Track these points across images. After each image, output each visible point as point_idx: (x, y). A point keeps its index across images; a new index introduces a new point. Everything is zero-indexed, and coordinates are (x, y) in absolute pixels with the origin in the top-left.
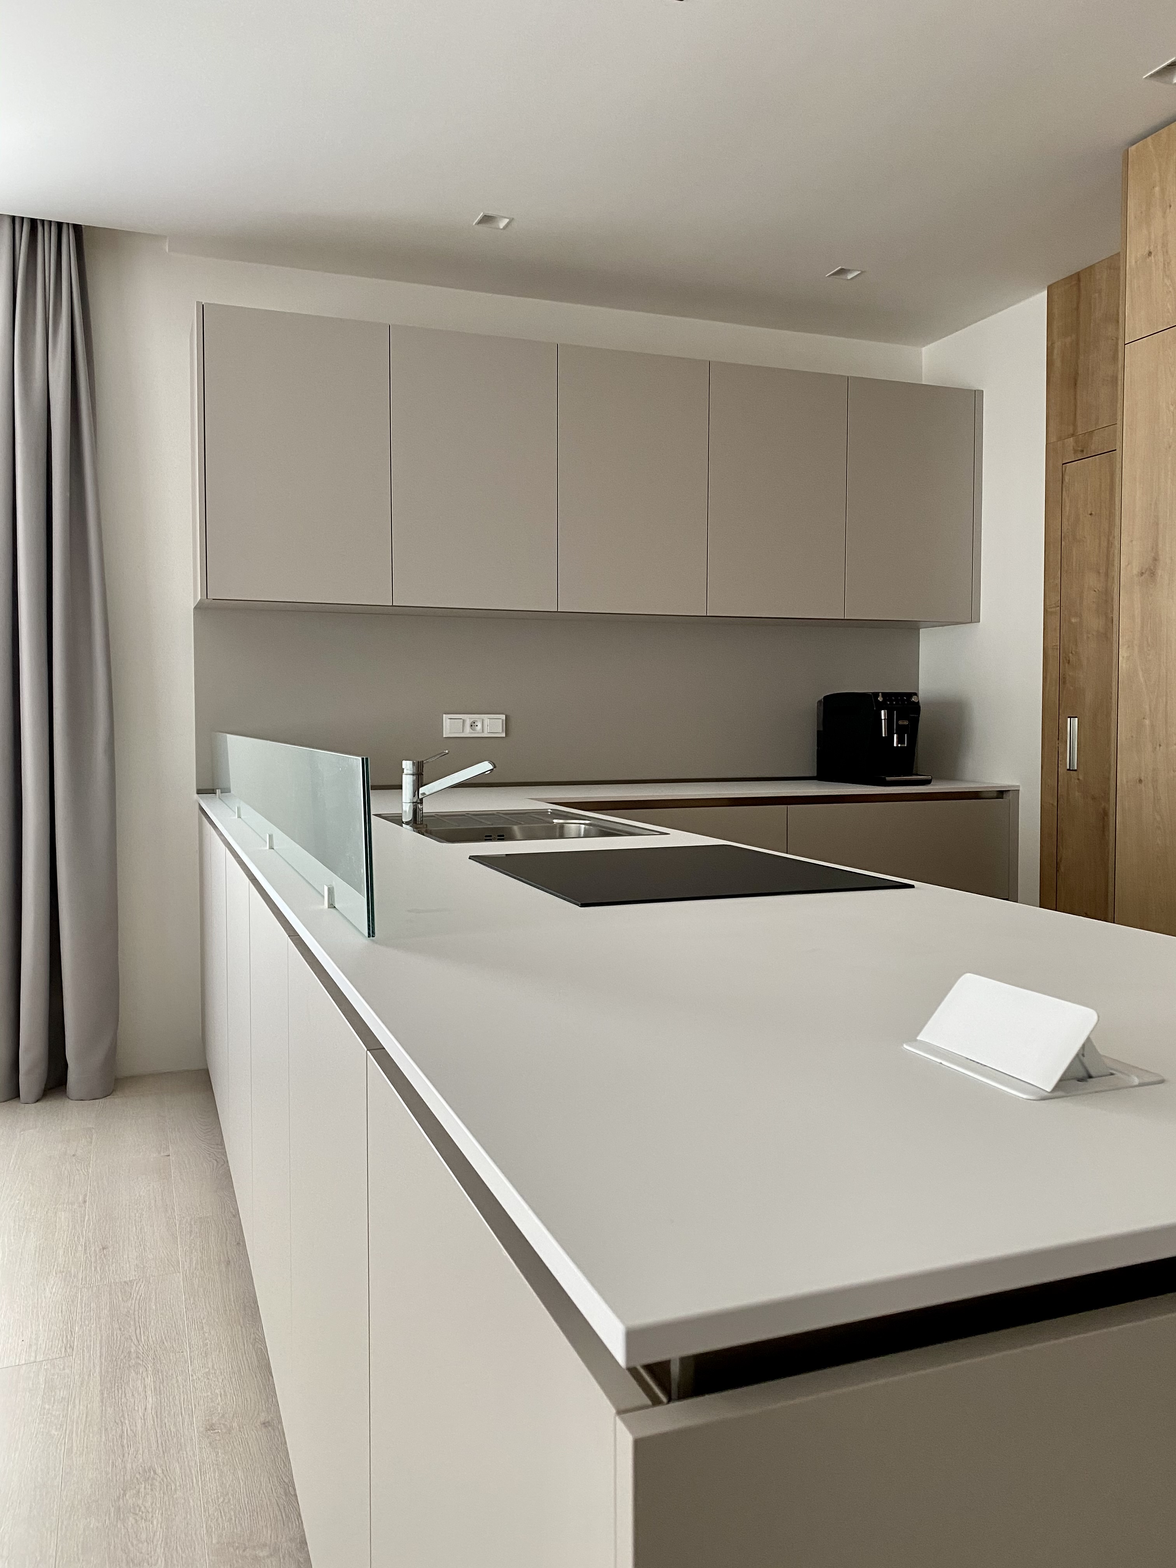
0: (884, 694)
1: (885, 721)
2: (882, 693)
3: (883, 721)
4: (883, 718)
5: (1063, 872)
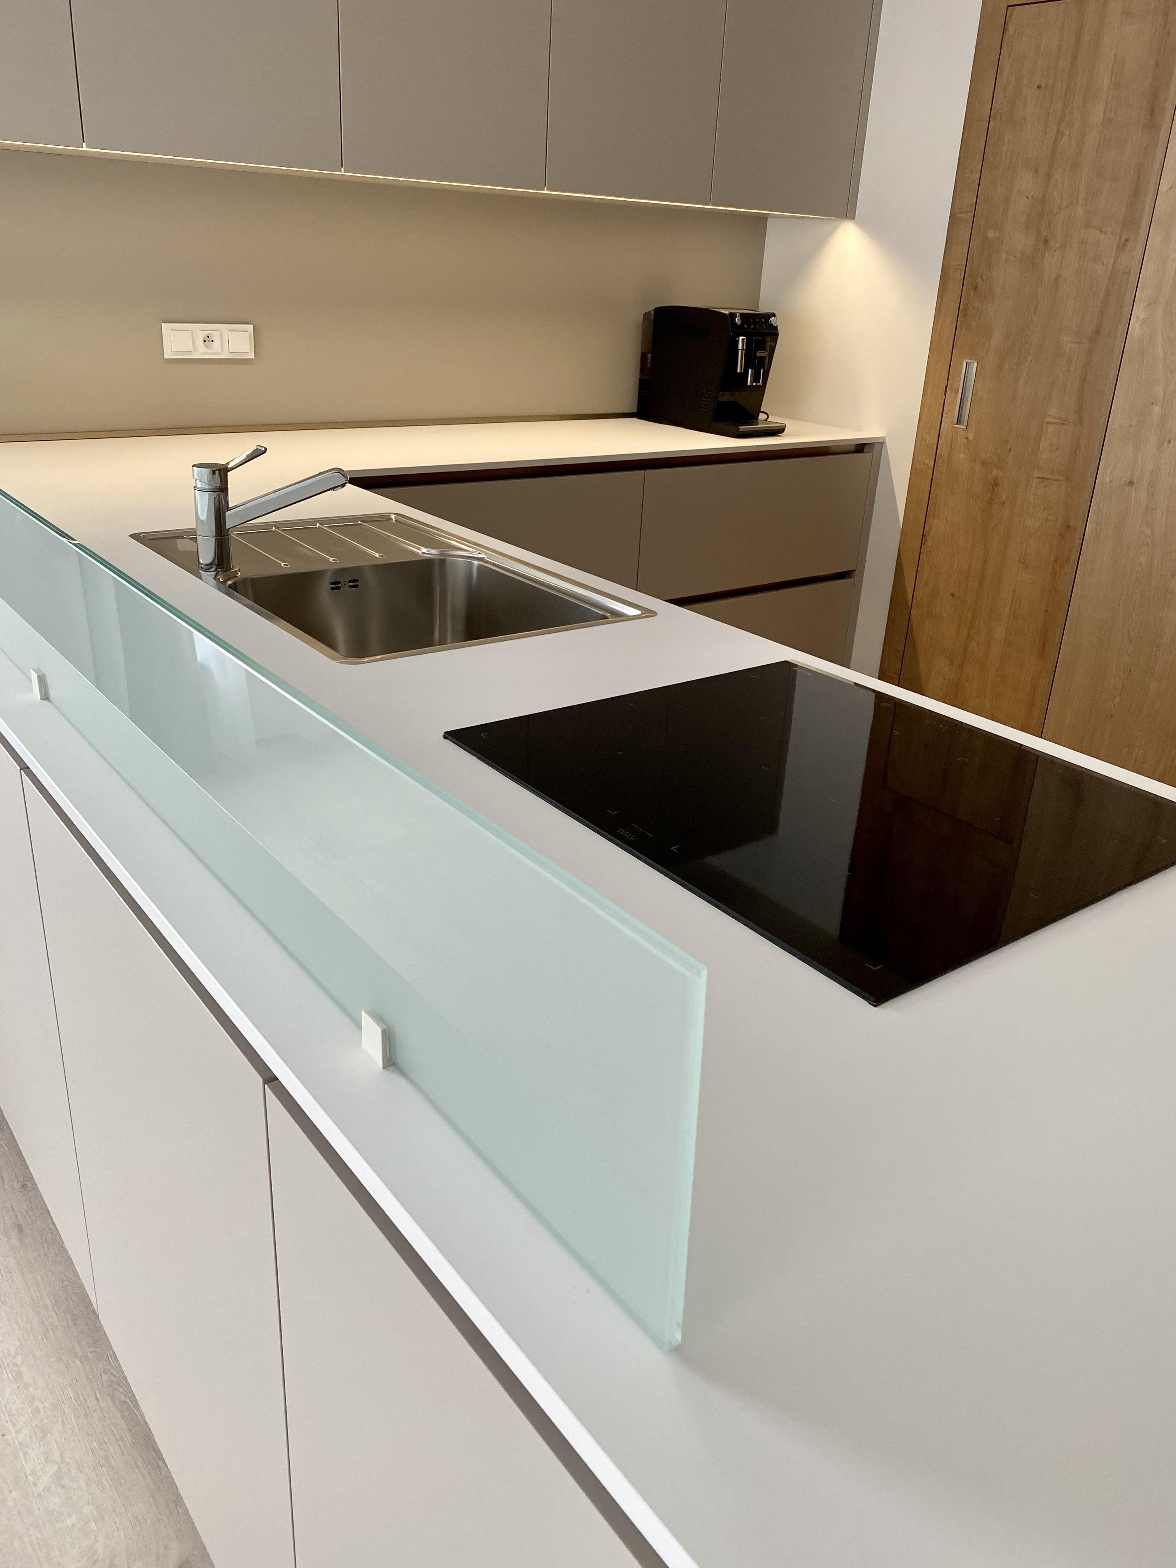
0: (742, 316)
1: (742, 353)
2: (741, 314)
3: (740, 352)
4: (740, 347)
5: (930, 545)
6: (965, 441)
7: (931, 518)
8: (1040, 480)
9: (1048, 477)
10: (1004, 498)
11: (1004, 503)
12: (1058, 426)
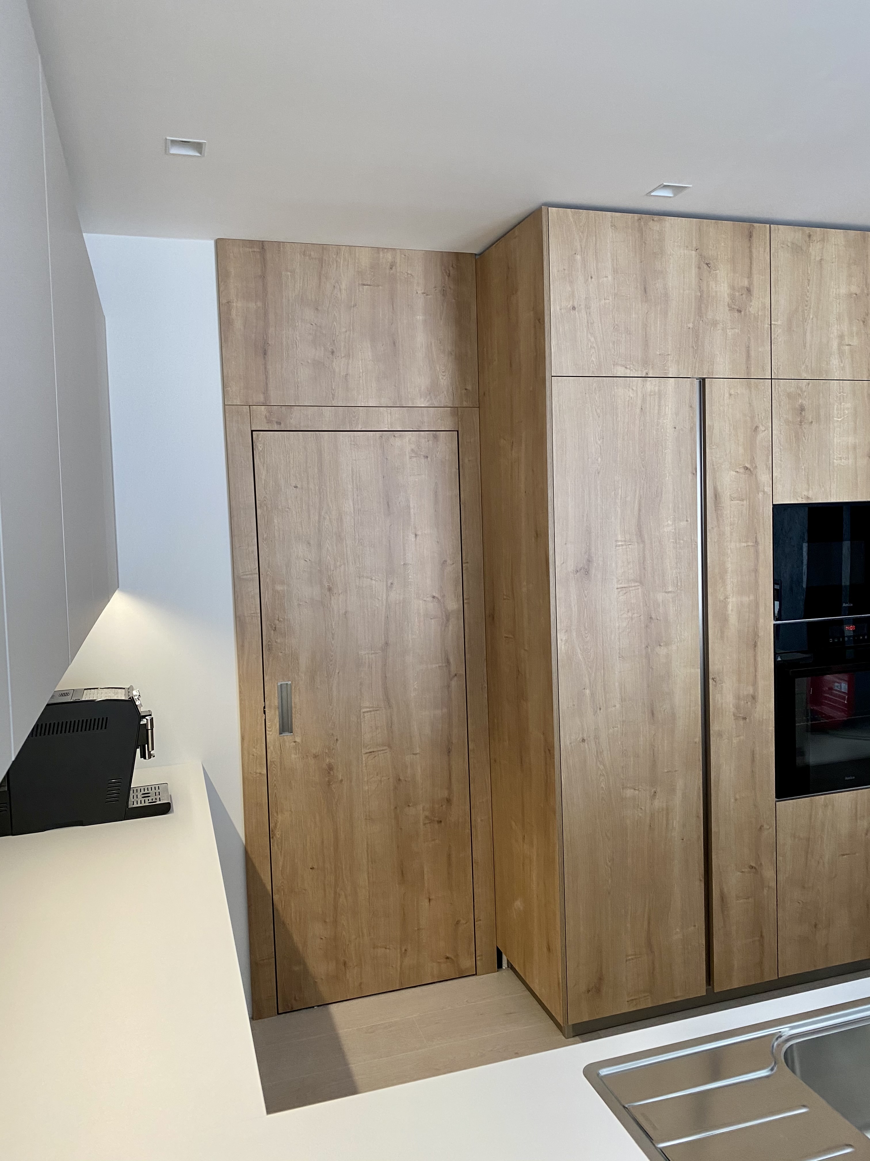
5: (278, 836)
6: (294, 744)
7: (275, 815)
8: (368, 755)
9: (375, 750)
10: (340, 778)
11: (342, 781)
12: (373, 713)
